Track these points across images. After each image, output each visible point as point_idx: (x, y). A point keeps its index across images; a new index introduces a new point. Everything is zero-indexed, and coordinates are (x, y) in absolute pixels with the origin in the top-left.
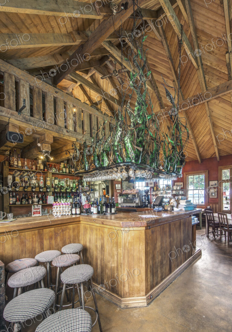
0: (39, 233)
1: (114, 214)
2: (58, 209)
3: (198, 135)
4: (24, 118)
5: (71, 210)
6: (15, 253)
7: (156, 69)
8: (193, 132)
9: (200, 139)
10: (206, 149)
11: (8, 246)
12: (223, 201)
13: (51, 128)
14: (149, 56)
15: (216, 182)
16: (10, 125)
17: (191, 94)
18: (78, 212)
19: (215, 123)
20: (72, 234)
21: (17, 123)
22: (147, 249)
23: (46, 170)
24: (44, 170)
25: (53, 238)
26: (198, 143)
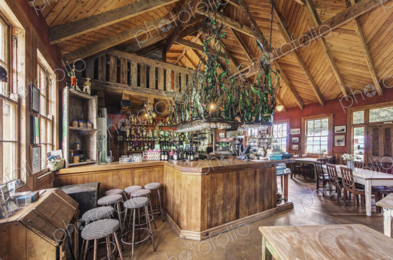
0: (131, 172)
1: (192, 160)
2: (151, 155)
3: (316, 74)
4: (133, 88)
5: (161, 156)
6: (114, 185)
7: (258, 16)
8: (309, 72)
9: (319, 78)
10: (330, 88)
11: (110, 179)
12: (353, 150)
13: (152, 93)
14: (250, 6)
15: (344, 127)
16: (123, 95)
17: (302, 32)
18: (166, 158)
19: (337, 58)
20: (157, 176)
21: (128, 93)
22: (204, 192)
23: (154, 123)
24: (153, 124)
25: (142, 177)
26: (317, 83)
